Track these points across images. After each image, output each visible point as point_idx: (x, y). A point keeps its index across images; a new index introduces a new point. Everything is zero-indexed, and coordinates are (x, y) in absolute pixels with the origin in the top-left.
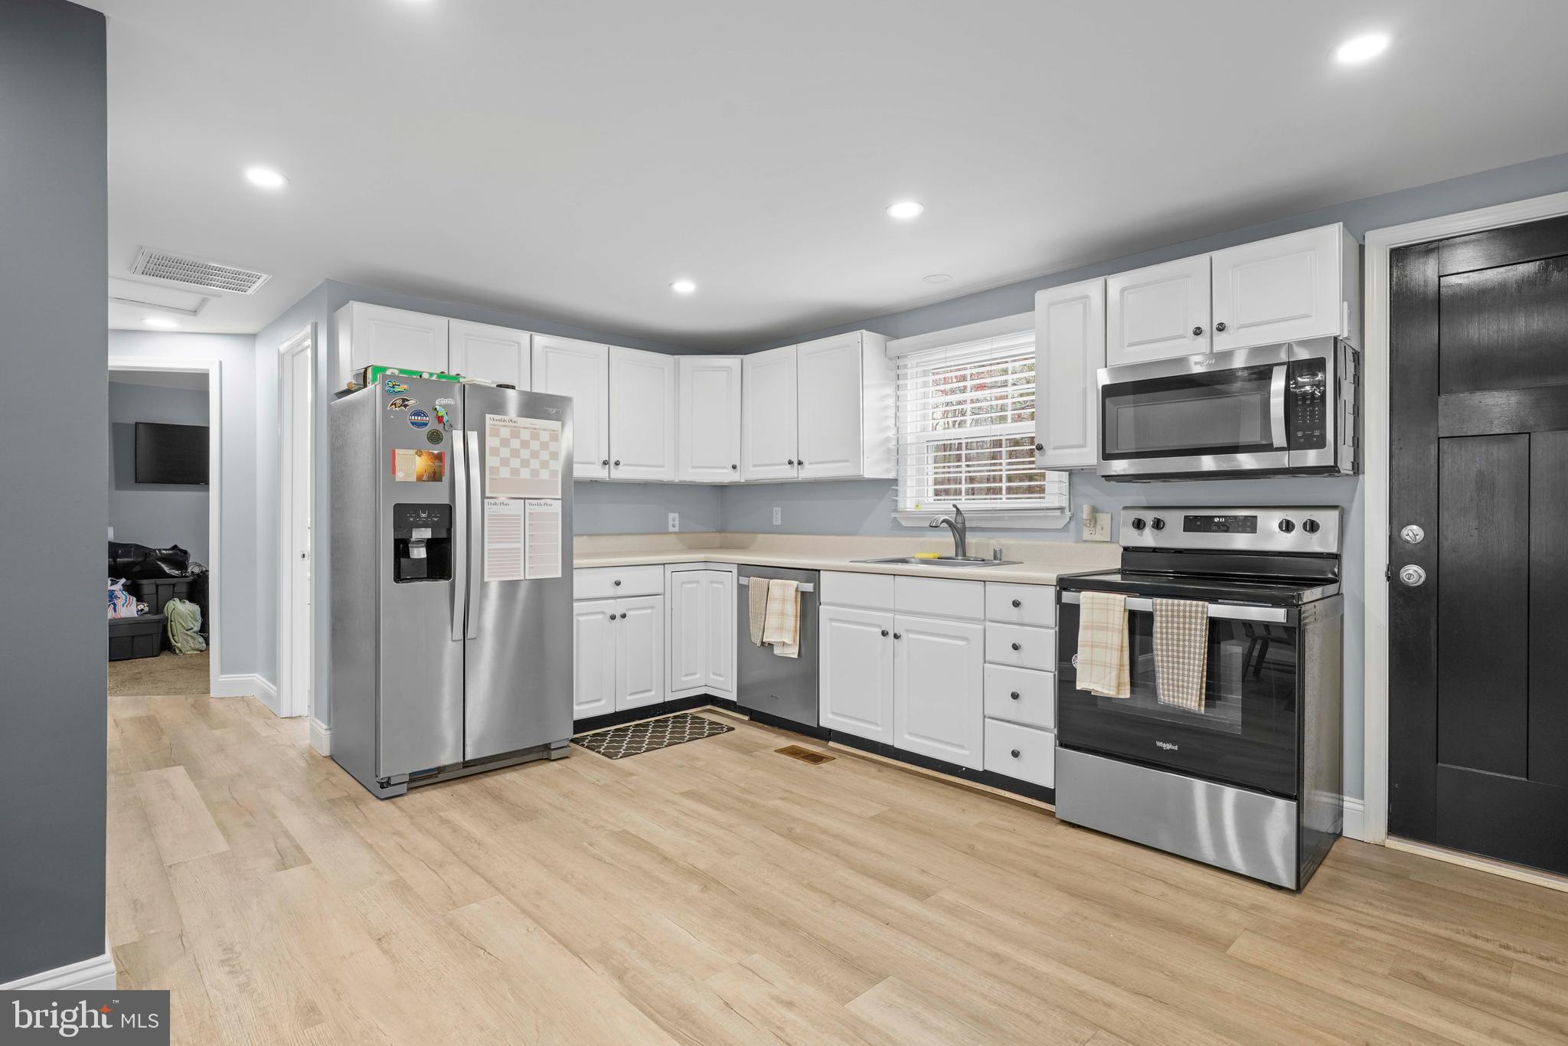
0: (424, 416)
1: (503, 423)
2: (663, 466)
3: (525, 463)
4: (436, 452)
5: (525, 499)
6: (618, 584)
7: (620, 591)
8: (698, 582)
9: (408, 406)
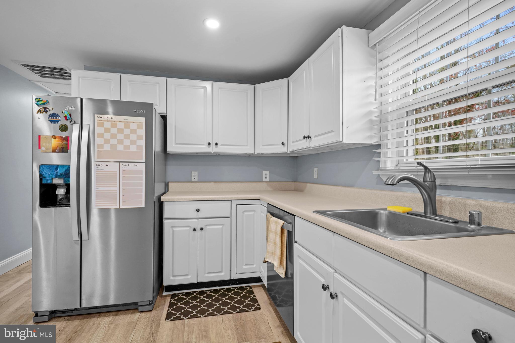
0: (57, 116)
1: (106, 119)
2: (246, 146)
3: (120, 142)
4: (64, 136)
5: (120, 162)
6: (198, 211)
7: (200, 215)
8: (254, 211)
9: (48, 111)
